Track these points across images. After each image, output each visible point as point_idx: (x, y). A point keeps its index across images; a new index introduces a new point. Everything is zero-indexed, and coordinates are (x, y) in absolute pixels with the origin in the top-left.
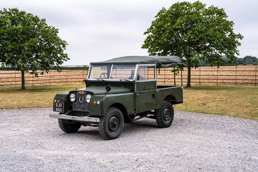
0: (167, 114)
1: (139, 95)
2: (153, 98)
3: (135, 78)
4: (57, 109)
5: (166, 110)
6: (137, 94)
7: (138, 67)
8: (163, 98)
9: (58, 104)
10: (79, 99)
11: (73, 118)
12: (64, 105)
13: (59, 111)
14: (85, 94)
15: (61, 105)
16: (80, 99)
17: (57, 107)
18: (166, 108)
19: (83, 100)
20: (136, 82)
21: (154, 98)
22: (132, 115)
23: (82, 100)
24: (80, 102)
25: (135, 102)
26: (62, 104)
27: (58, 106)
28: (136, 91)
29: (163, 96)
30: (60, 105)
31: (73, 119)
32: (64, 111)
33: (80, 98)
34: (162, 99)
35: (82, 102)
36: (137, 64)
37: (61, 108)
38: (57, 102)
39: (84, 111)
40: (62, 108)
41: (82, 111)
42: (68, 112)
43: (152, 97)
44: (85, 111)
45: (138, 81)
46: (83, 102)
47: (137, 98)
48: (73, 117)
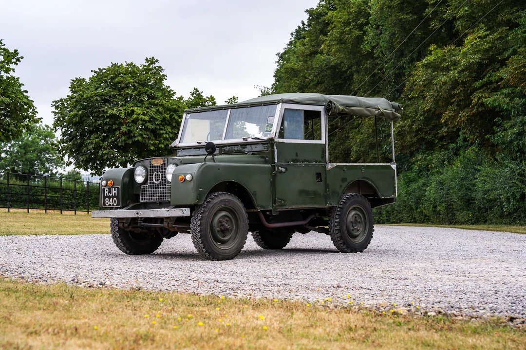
0: (356, 222)
1: (283, 170)
2: (318, 182)
3: (274, 133)
4: (108, 202)
5: (353, 213)
6: (280, 168)
7: (281, 109)
8: (345, 185)
9: (110, 189)
10: (152, 178)
11: (138, 214)
12: (122, 190)
13: (112, 204)
14: (165, 164)
15: (116, 192)
16: (154, 176)
17: (107, 197)
18: (354, 209)
19: (160, 179)
20: (276, 140)
21: (321, 181)
22: (268, 213)
23: (159, 177)
24: (154, 183)
25: (273, 184)
26: (118, 188)
27: (108, 193)
28: (276, 162)
29: (344, 180)
30: (114, 192)
31: (137, 216)
32: (122, 203)
33: (156, 175)
34: (341, 186)
35: (159, 182)
36: (278, 103)
37: (115, 199)
38: (106, 185)
39: (163, 200)
40: (117, 197)
41: (159, 200)
42: (131, 206)
43: (315, 179)
44: (165, 200)
45: (281, 140)
46: (161, 183)
47: (279, 176)
48: (138, 212)
